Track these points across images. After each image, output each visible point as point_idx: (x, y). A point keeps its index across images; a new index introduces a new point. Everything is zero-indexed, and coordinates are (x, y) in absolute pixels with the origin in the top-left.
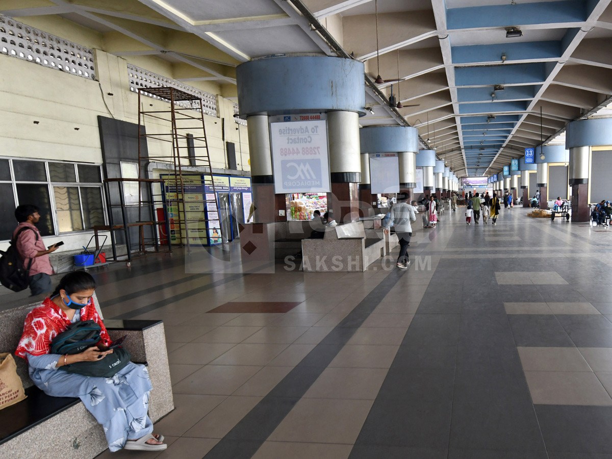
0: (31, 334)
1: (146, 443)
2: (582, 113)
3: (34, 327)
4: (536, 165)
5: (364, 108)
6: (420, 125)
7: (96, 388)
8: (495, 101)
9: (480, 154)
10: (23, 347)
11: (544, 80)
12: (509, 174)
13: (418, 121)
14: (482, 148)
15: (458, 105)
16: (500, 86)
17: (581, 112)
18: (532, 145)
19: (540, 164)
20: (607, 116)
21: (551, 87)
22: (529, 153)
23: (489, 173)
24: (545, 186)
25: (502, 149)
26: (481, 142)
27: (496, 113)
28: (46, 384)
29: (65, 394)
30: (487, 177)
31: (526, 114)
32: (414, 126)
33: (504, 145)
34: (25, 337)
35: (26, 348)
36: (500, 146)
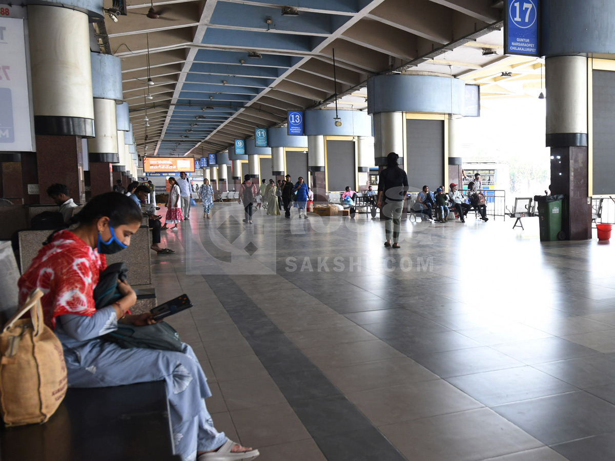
0: (76, 284)
1: (231, 452)
2: (392, 65)
3: (79, 272)
4: (306, 138)
5: (103, 9)
6: (127, 54)
7: (180, 365)
8: (272, 31)
9: (200, 117)
10: (63, 307)
11: (357, 10)
12: (246, 153)
13: (123, 47)
14: (210, 105)
15: (206, 27)
16: (291, 8)
17: (390, 64)
18: (298, 107)
19: (312, 137)
20: (424, 73)
21: (363, 22)
22: (295, 119)
23: (201, 151)
24: (322, 170)
25: (242, 110)
26: (210, 96)
27: (262, 50)
28: (92, 369)
29: (136, 378)
30: (193, 157)
31: (309, 57)
32: (116, 54)
33: (249, 104)
34: (65, 289)
35: (68, 307)
36: (241, 105)
